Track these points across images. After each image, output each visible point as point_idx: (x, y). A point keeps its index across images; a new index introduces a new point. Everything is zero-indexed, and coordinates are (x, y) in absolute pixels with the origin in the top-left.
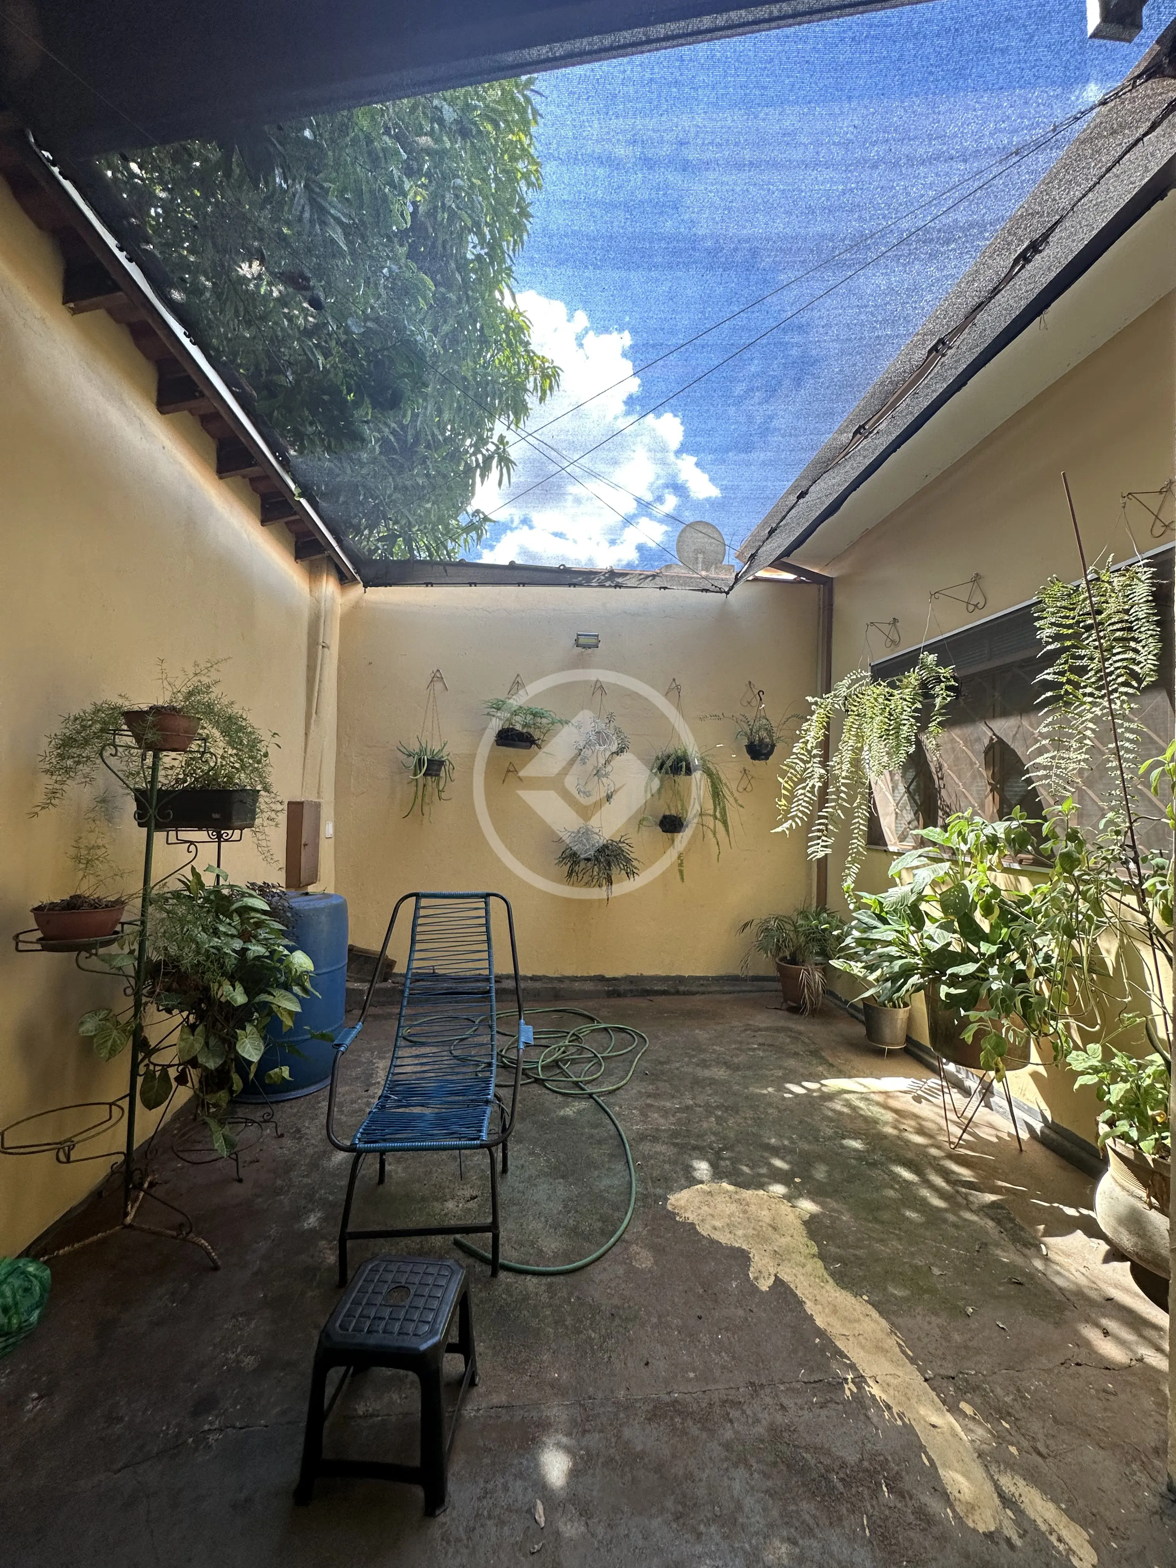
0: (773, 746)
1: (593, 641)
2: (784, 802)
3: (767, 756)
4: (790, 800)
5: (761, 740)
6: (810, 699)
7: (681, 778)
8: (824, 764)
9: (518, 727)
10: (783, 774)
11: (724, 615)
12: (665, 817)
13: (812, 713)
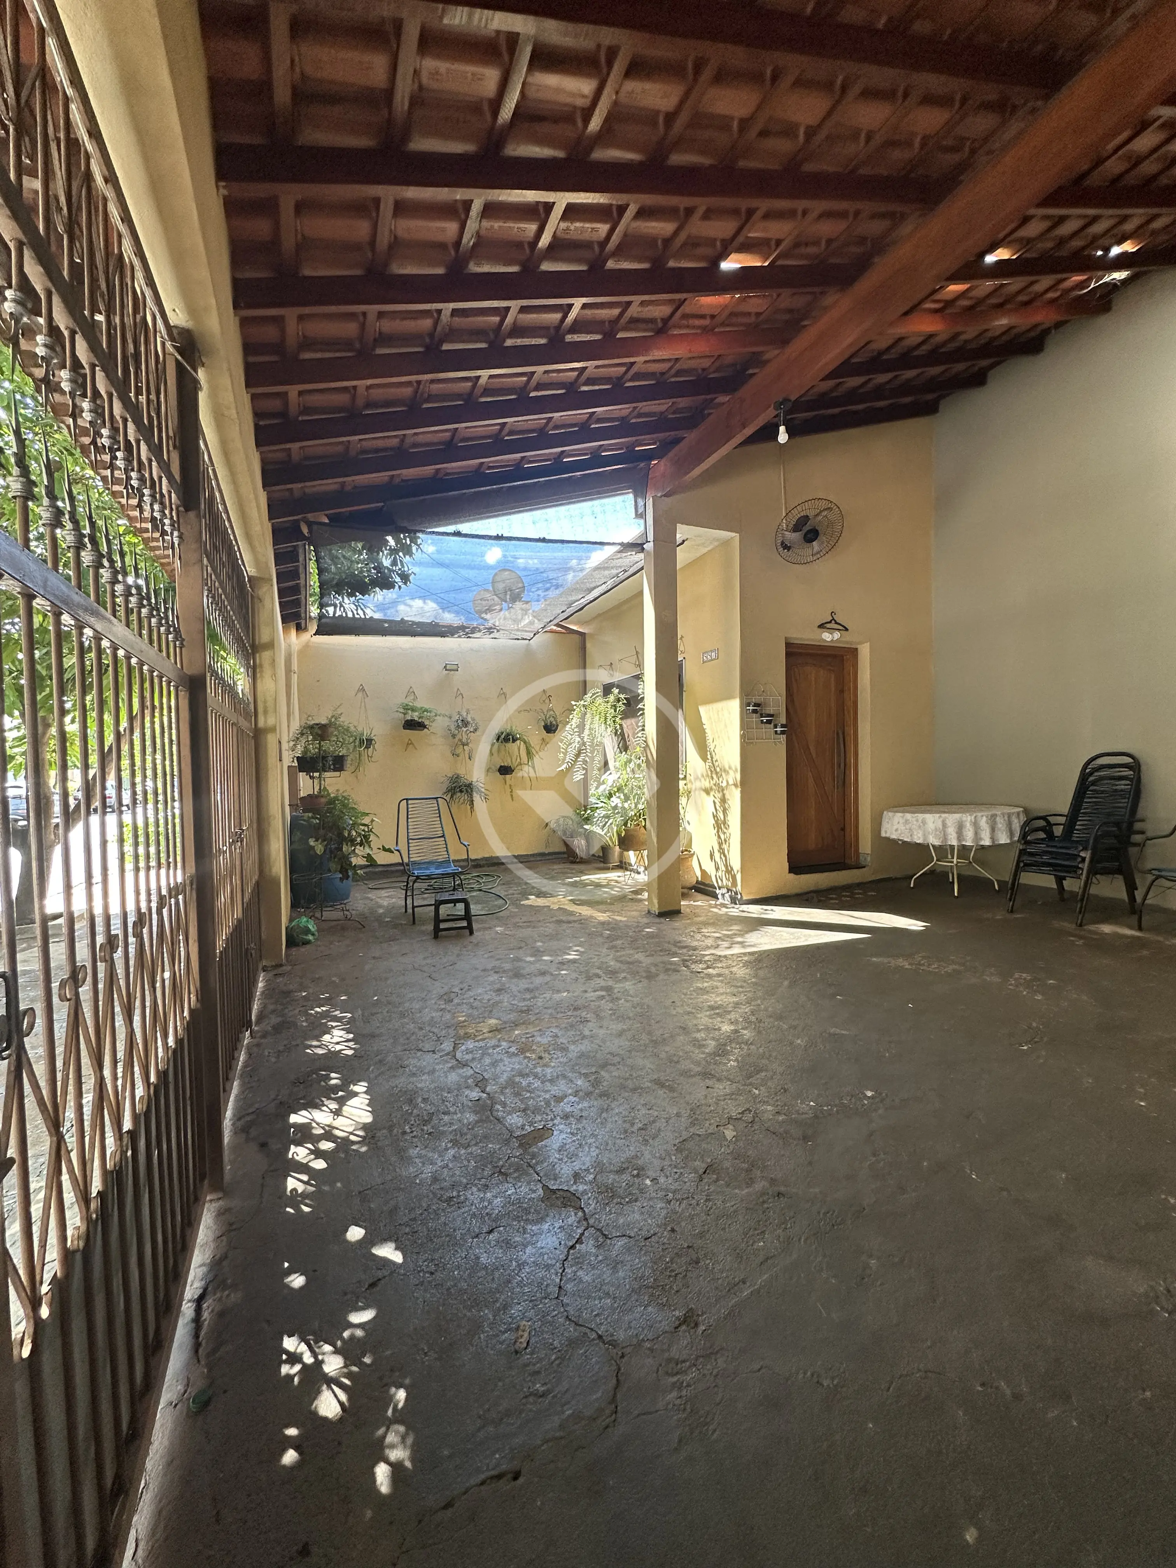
0: (557, 726)
1: (455, 667)
2: (562, 755)
3: (554, 731)
4: (565, 754)
5: (551, 723)
6: (573, 703)
7: (510, 745)
8: (579, 736)
9: (416, 719)
10: (562, 741)
11: (528, 652)
12: (501, 767)
13: (574, 710)
